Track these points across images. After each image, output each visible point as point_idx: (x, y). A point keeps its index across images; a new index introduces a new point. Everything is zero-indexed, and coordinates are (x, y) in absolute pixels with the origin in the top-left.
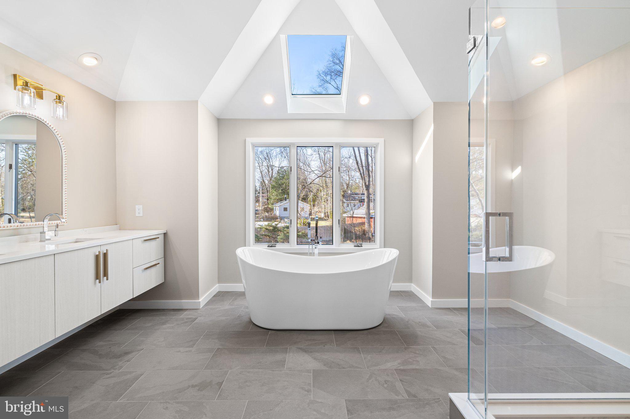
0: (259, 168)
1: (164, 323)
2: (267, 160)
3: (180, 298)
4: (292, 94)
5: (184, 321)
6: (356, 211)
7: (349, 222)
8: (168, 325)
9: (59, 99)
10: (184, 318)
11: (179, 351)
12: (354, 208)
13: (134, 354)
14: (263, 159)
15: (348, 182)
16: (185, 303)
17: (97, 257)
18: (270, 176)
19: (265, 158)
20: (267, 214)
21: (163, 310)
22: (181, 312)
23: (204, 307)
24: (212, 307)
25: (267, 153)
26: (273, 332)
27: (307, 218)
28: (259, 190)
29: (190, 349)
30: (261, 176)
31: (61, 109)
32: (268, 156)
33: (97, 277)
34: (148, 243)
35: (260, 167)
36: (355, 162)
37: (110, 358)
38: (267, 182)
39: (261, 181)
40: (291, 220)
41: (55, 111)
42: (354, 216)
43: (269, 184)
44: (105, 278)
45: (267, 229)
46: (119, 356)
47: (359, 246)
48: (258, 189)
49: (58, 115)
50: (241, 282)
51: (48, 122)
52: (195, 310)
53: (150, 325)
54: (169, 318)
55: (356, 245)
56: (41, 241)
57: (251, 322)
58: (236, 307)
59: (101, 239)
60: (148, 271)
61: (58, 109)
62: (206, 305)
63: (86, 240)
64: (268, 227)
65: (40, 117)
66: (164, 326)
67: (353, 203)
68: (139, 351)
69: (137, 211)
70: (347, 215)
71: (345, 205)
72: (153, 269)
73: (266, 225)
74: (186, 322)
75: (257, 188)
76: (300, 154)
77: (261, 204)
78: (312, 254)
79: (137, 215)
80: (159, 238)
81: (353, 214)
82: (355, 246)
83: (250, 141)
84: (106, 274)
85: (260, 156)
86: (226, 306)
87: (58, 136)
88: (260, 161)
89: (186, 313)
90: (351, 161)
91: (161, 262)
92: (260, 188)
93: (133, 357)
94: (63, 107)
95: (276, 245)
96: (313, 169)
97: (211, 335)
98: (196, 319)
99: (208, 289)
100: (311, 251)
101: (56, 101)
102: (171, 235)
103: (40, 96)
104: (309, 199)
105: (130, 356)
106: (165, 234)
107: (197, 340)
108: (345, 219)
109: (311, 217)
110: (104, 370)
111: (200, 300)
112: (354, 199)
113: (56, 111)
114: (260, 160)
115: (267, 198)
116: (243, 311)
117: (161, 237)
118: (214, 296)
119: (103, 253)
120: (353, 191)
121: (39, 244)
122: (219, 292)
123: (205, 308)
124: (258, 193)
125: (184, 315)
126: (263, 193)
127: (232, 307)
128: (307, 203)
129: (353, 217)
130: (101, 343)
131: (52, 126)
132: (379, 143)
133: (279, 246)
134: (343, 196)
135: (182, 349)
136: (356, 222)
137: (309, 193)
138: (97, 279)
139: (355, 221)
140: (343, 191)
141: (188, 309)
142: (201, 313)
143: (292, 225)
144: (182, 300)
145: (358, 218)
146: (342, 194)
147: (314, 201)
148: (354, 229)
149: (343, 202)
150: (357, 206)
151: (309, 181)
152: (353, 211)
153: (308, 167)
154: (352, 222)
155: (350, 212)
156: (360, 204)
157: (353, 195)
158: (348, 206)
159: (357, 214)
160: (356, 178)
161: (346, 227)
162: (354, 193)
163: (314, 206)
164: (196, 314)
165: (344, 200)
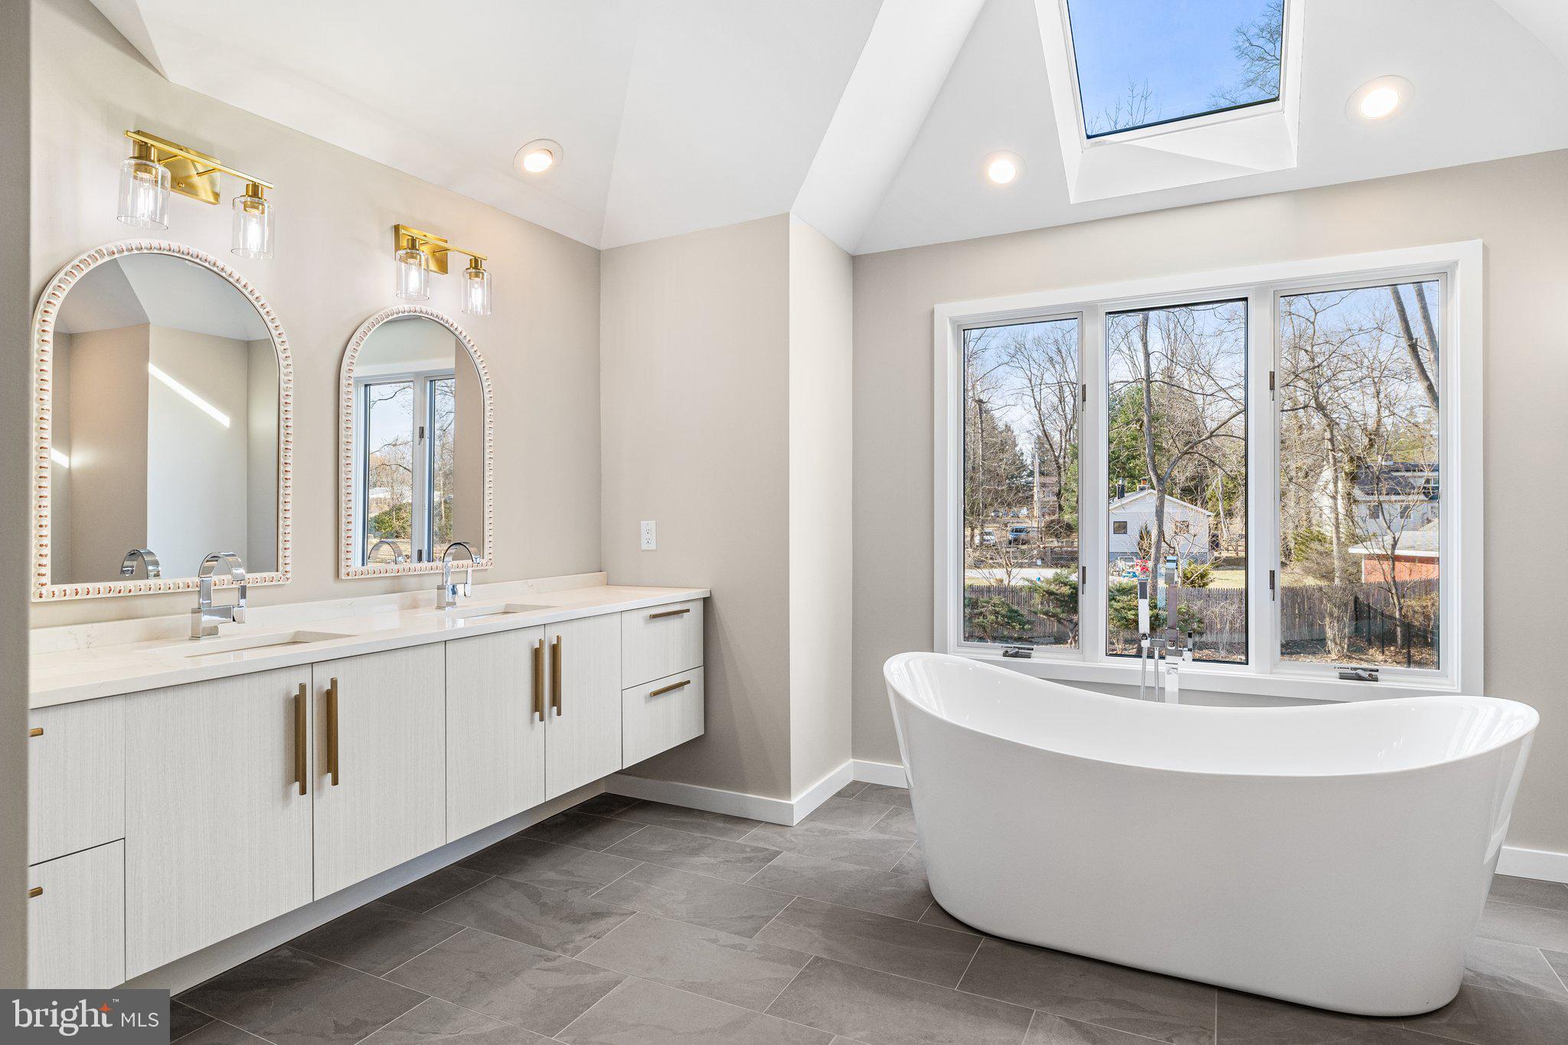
0: (1031, 394)
1: (695, 852)
2: (1057, 366)
3: (743, 787)
4: (1089, 137)
5: (744, 855)
6: (1406, 537)
7: (1377, 578)
8: (703, 859)
9: (476, 267)
10: (745, 846)
11: (715, 941)
12: (1398, 522)
13: (611, 920)
14: (1043, 365)
15: (1371, 424)
16: (755, 802)
17: (537, 654)
18: (1069, 417)
19: (1051, 360)
20: (1056, 544)
21: (702, 813)
22: (741, 827)
23: (805, 823)
24: (826, 826)
25: (1056, 342)
26: (994, 944)
27: (1196, 559)
28: (1033, 463)
29: (745, 941)
30: (1037, 419)
31: (479, 291)
32: (1060, 351)
33: (537, 706)
34: (661, 625)
35: (1033, 390)
36: (1403, 342)
37: (561, 919)
38: (1056, 437)
39: (1039, 437)
40: (1084, 569)
41: (467, 295)
42: (1398, 552)
43: (1063, 444)
44: (555, 709)
45: (1050, 593)
46: (579, 919)
47: (1360, 678)
48: (1029, 462)
49: (472, 304)
50: (899, 760)
51: (455, 325)
52: (779, 829)
53: (661, 848)
54: (711, 839)
55: (1349, 671)
56: (439, 607)
57: (928, 896)
58: (894, 838)
59: (548, 607)
60: (662, 700)
61: (473, 290)
62: (814, 816)
63: (525, 608)
64: (1053, 588)
65: (440, 314)
66: (696, 860)
67: (1398, 506)
68: (623, 914)
69: (644, 536)
70: (1365, 552)
71: (1361, 511)
72: (675, 697)
73: (1048, 582)
74: (749, 860)
75: (1024, 458)
76: (1175, 335)
77: (1036, 512)
78: (1155, 693)
79: (644, 546)
80: (688, 611)
81: (1394, 546)
82: (1343, 677)
83: (947, 312)
84: (556, 701)
85: (1035, 355)
86: (865, 830)
87: (475, 356)
88: (1034, 371)
89: (756, 831)
90: (1388, 342)
91: (696, 677)
92: (1033, 457)
93: (609, 930)
94: (482, 285)
95: (1033, 653)
96: (1224, 384)
97: (806, 912)
98: (778, 853)
99: (823, 769)
100: (1150, 682)
101: (470, 273)
102: (720, 605)
103: (443, 267)
104: (1208, 494)
105: (602, 924)
106: (707, 602)
107: (767, 919)
108: (1357, 564)
109: (1216, 554)
110: (543, 946)
111: (794, 801)
112: (1406, 487)
113: (471, 296)
114: (1036, 366)
115: (1056, 489)
116: (911, 854)
117: (697, 609)
118: (839, 794)
119: (550, 646)
120: (1398, 458)
121: (433, 614)
122: (855, 783)
123: (805, 827)
124: (1028, 476)
125: (747, 838)
126: (1042, 473)
127: (881, 836)
128: (1204, 504)
129: (1396, 558)
130: (551, 875)
131: (464, 334)
132: (1456, 263)
133: (1044, 655)
134: (1353, 478)
135: (722, 936)
136: (1407, 578)
137: (1210, 471)
138: (536, 711)
139: (1403, 572)
140: (1351, 460)
141: (763, 822)
142: (794, 840)
143: (1087, 585)
144: (748, 793)
145: (1419, 564)
146: (1347, 468)
147: (1229, 496)
148: (1400, 604)
149: (1351, 499)
150: (1414, 515)
151: (1211, 425)
152: (1394, 538)
153: (1204, 379)
154: (1389, 579)
155: (1380, 540)
156: (1430, 508)
157: (1397, 471)
158: (1374, 515)
159: (1414, 547)
160: (1414, 404)
161: (1361, 597)
162: (1402, 463)
163: (1230, 514)
164: (781, 839)
165: (1357, 493)
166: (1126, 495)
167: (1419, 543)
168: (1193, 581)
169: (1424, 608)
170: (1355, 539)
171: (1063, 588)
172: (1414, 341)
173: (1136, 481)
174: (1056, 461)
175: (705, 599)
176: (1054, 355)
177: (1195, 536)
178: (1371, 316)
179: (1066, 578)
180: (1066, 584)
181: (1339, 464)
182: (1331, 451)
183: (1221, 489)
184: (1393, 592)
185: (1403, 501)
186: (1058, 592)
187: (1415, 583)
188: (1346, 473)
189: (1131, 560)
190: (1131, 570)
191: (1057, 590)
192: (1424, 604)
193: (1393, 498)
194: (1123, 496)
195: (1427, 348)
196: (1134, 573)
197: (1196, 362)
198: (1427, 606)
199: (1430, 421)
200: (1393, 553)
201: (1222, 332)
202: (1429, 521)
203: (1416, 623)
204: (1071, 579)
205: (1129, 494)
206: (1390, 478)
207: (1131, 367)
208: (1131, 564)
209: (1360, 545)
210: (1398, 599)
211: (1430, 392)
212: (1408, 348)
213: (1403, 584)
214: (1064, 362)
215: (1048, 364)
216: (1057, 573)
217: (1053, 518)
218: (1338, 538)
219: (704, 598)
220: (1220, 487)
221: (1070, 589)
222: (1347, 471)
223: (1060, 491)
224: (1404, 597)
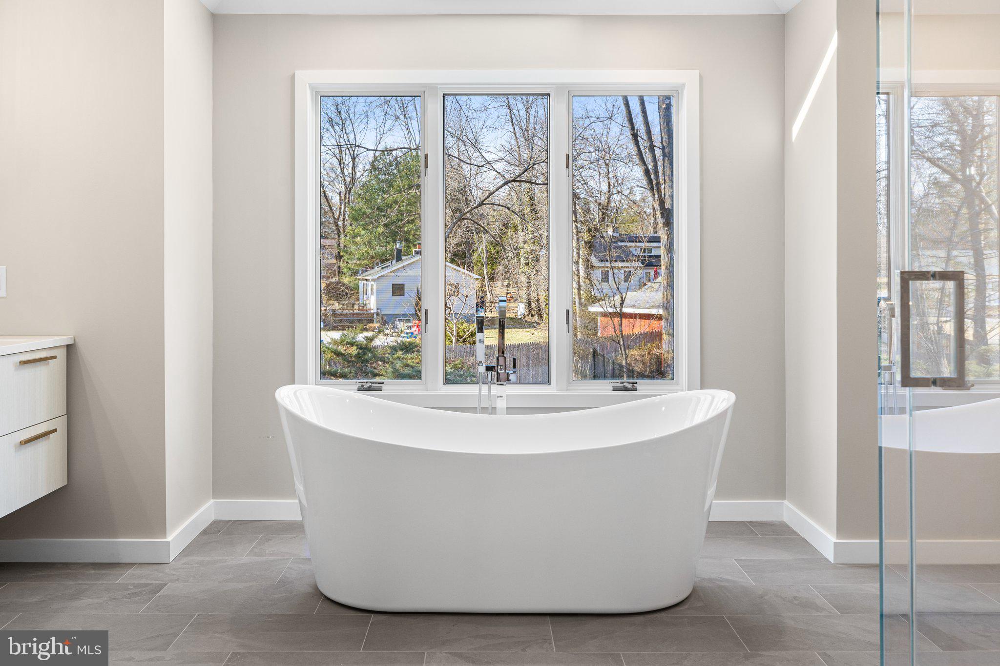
1: (74, 597)
2: (336, 127)
3: (111, 531)
5: (129, 592)
6: (630, 296)
7: (610, 332)
8: (87, 601)
10: (128, 584)
12: (624, 286)
15: (603, 200)
16: (127, 545)
18: (348, 179)
19: (331, 121)
20: (337, 306)
22: (116, 571)
23: (181, 559)
24: (203, 558)
26: (382, 618)
27: (468, 319)
29: (159, 654)
32: (340, 112)
34: (28, 371)
36: (628, 132)
38: (335, 199)
42: (626, 310)
43: (343, 206)
45: (338, 354)
47: (625, 389)
52: (156, 567)
53: (35, 599)
55: (620, 386)
57: (320, 595)
58: (272, 558)
60: (30, 448)
62: (186, 552)
64: (341, 348)
66: (77, 603)
67: (623, 271)
70: (601, 310)
71: (597, 275)
72: (42, 446)
73: (335, 342)
74: (136, 594)
78: (489, 411)
80: (53, 358)
81: (622, 304)
82: (614, 390)
83: (307, 78)
86: (242, 556)
89: (131, 571)
90: (615, 129)
91: (60, 424)
95: (384, 387)
96: (489, 157)
97: (211, 624)
98: (161, 587)
99: (190, 510)
102: (85, 351)
104: (475, 257)
106: (70, 348)
107: (175, 634)
108: (595, 319)
111: (169, 539)
112: (627, 256)
115: (335, 251)
116: (291, 569)
117: (62, 354)
118: (204, 532)
120: (622, 230)
122: (216, 522)
123: (182, 561)
125: (125, 578)
127: (259, 559)
128: (470, 268)
129: (622, 315)
132: (684, 85)
133: (394, 387)
134: (590, 246)
135: (136, 655)
136: (630, 332)
137: (476, 237)
139: (628, 329)
140: (589, 230)
141: (136, 564)
142: (174, 573)
143: (429, 325)
144: (119, 538)
145: (639, 320)
146: (586, 237)
147: (493, 261)
148: (626, 354)
149: (589, 267)
150: (634, 279)
151: (478, 195)
152: (622, 298)
153: (471, 150)
154: (618, 333)
155: (612, 299)
156: (645, 273)
157: (622, 241)
158: (605, 279)
159: (635, 306)
160: (633, 184)
161: (599, 350)
162: (626, 235)
163: (492, 278)
164: (161, 574)
165: (593, 259)
166: (403, 258)
167: (639, 302)
168: (464, 339)
169: (643, 356)
170: (594, 300)
171: (350, 349)
172: (635, 131)
173: (411, 245)
174: (335, 222)
175: (69, 347)
176: (333, 116)
177: (467, 297)
178: (603, 106)
179: (353, 338)
180: (352, 344)
181: (580, 234)
182: (575, 222)
183: (485, 254)
184: (621, 343)
185: (627, 267)
186: (346, 352)
187: (636, 335)
188: (585, 242)
189: (409, 321)
190: (409, 331)
191: (345, 350)
192: (643, 353)
193: (621, 264)
194: (401, 260)
195: (645, 138)
196: (412, 333)
197: (465, 134)
198: (645, 355)
199: (644, 200)
200: (621, 310)
201: (487, 108)
202: (645, 285)
203: (637, 369)
204: (357, 339)
205: (406, 257)
206: (617, 247)
207: (406, 133)
208: (409, 324)
209: (598, 304)
210: (625, 350)
211: (646, 175)
212: (630, 136)
213: (629, 336)
214: (344, 124)
215: (328, 124)
216: (344, 335)
217: (333, 280)
218: (580, 298)
219: (67, 345)
220: (485, 252)
221: (356, 349)
222: (586, 240)
223: (339, 253)
224: (628, 348)
